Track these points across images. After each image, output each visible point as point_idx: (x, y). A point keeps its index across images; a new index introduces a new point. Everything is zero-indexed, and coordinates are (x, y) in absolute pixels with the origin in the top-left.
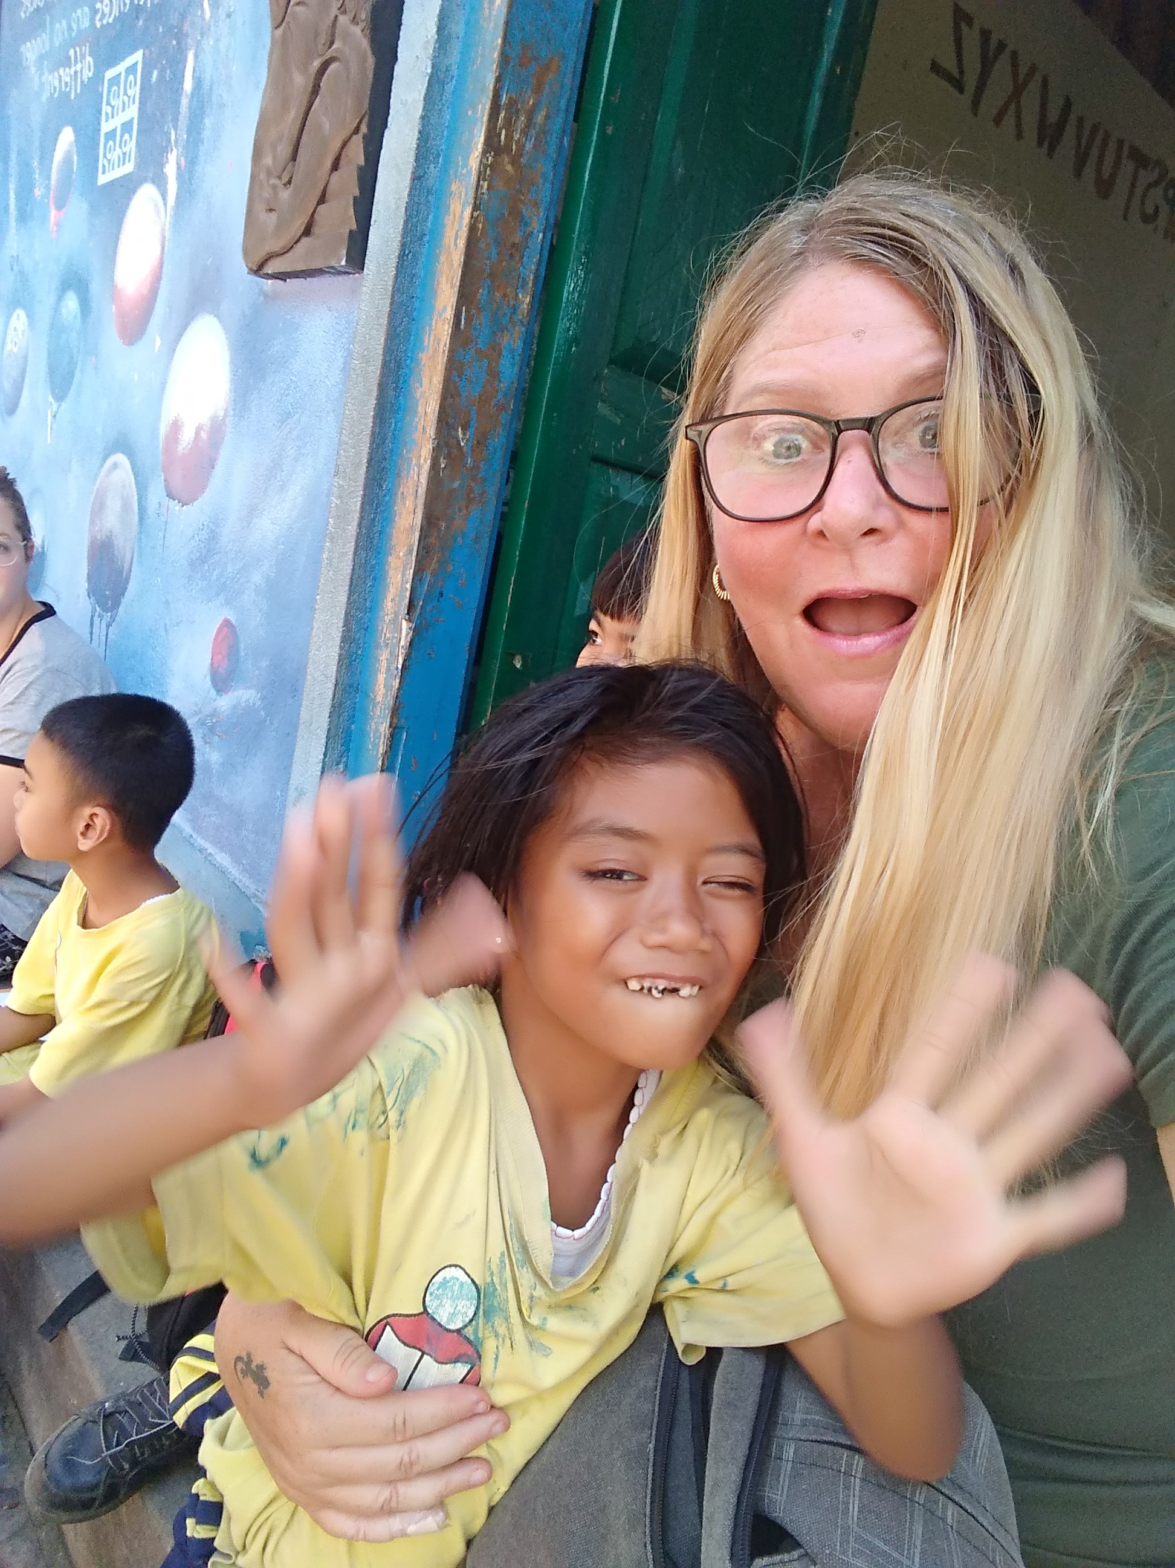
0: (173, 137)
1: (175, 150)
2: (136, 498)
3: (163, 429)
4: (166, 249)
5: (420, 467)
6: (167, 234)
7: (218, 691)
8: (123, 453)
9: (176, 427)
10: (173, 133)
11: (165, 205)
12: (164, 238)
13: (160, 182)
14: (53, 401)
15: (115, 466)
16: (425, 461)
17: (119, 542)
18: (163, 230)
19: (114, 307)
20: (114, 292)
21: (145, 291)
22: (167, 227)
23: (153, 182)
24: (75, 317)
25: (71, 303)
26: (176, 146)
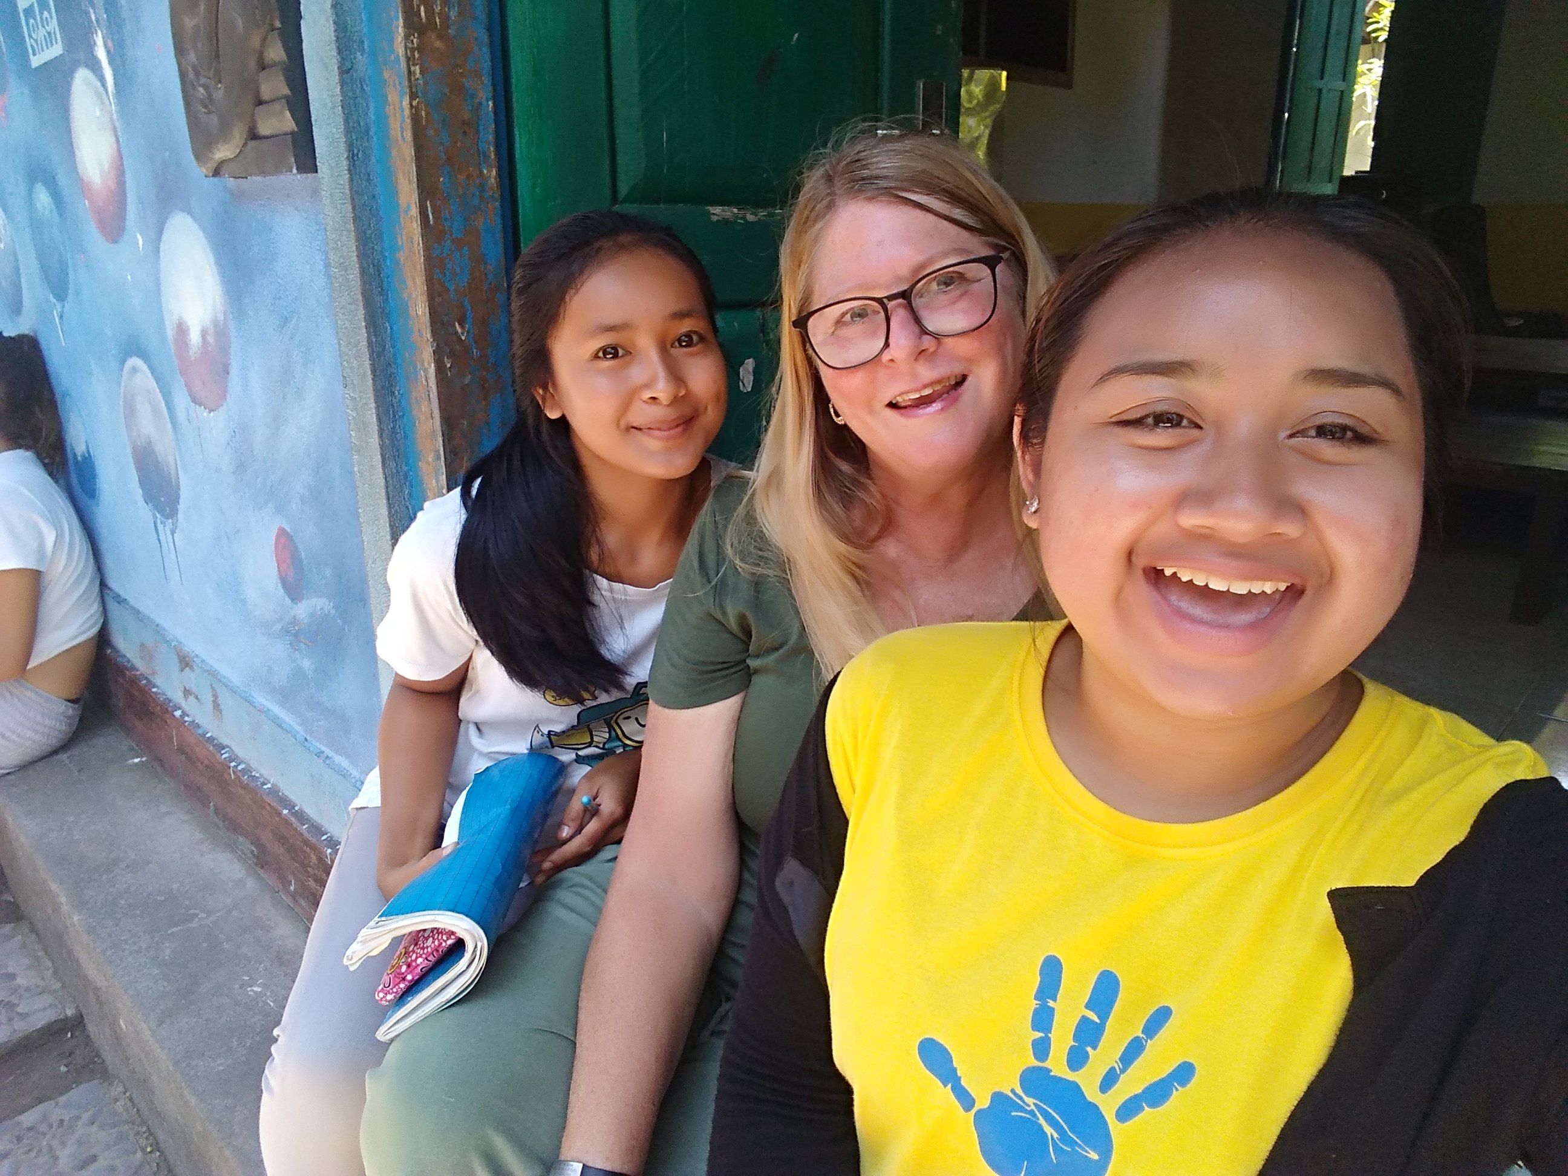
0: (93, 17)
1: (99, 32)
2: (163, 403)
3: (170, 332)
4: (121, 140)
5: (426, 370)
6: (117, 124)
7: (292, 600)
8: (138, 356)
9: (182, 330)
10: (91, 11)
11: (107, 92)
12: (115, 129)
13: (94, 66)
14: (55, 300)
15: (134, 370)
16: (429, 364)
17: (159, 448)
18: (112, 120)
19: (86, 201)
20: (83, 185)
21: (112, 185)
22: (115, 116)
23: (87, 66)
24: (51, 211)
25: (43, 198)
26: (98, 26)
